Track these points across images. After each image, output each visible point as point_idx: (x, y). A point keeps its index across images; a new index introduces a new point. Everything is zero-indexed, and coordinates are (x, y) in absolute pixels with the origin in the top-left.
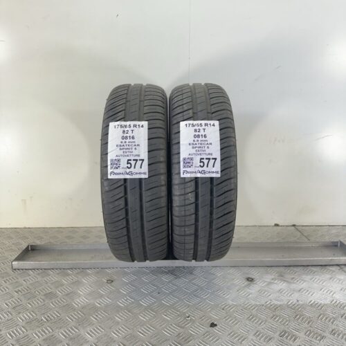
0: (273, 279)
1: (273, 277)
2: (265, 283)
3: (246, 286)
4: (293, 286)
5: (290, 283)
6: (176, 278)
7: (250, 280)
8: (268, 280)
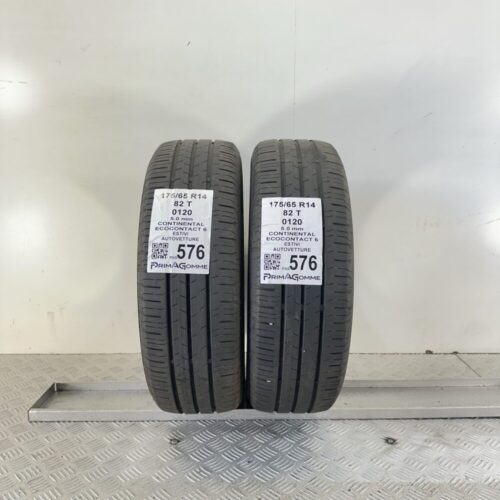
0: (426, 441)
1: (426, 437)
2: (415, 448)
3: (384, 452)
4: (459, 453)
5: (454, 447)
6: (275, 438)
7: (390, 441)
8: (420, 443)
